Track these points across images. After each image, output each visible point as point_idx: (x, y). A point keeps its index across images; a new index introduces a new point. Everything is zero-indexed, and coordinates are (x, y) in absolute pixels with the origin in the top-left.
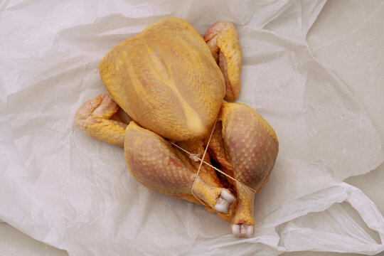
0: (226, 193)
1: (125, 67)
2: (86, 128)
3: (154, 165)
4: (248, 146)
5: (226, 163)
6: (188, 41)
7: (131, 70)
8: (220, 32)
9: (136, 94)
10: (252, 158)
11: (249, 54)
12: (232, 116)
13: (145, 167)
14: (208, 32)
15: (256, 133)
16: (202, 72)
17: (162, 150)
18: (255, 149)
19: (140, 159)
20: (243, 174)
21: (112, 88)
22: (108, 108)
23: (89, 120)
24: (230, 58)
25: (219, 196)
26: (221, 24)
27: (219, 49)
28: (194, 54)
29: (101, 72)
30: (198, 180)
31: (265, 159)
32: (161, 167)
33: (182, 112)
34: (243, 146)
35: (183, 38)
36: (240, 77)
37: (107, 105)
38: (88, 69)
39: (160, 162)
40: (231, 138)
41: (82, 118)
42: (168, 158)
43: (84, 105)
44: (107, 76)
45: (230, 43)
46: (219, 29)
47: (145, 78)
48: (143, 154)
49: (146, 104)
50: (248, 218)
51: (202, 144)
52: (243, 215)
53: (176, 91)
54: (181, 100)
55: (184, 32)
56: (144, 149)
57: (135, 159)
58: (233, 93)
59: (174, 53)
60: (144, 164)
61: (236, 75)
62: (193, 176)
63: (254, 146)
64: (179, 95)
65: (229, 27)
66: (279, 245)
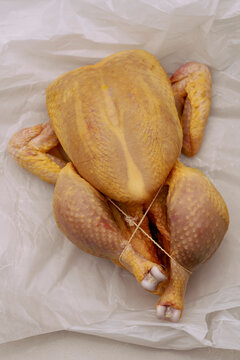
0: (157, 270)
1: (73, 100)
2: (19, 158)
3: (81, 223)
4: (191, 224)
5: (166, 233)
6: (150, 84)
7: (78, 106)
8: (192, 75)
9: (78, 136)
10: (193, 238)
11: (220, 104)
12: (181, 185)
13: (72, 222)
14: (179, 72)
15: (203, 211)
16: (157, 126)
17: (94, 208)
18: (199, 229)
19: (67, 213)
20: (180, 253)
21: (55, 120)
22: (48, 139)
23: (22, 151)
24: (197, 108)
25: (149, 271)
26: (194, 65)
27: (187, 94)
28: (154, 101)
29: (48, 98)
30: (128, 248)
31: (208, 242)
32: (89, 226)
33: (125, 170)
34: (185, 223)
35: (145, 80)
36: (204, 131)
37: (46, 136)
38: (34, 89)
39: (90, 221)
40: (174, 211)
41: (15, 147)
42: (99, 218)
43: (21, 131)
44: (52, 105)
45: (200, 90)
46: (191, 71)
47: (92, 120)
48: (72, 208)
49: (87, 150)
50: (176, 301)
51: (142, 208)
52: (171, 296)
53: (124, 143)
54: (127, 155)
55: (149, 72)
56: (74, 202)
57: (61, 212)
58: (192, 149)
59: (130, 97)
60: (71, 220)
61: (200, 128)
62: (124, 242)
63: (199, 226)
64: (125, 149)
65: (203, 70)
66: (206, 338)
